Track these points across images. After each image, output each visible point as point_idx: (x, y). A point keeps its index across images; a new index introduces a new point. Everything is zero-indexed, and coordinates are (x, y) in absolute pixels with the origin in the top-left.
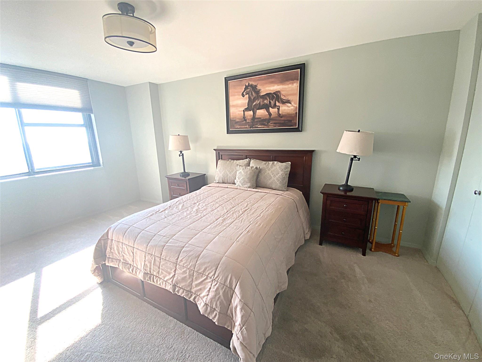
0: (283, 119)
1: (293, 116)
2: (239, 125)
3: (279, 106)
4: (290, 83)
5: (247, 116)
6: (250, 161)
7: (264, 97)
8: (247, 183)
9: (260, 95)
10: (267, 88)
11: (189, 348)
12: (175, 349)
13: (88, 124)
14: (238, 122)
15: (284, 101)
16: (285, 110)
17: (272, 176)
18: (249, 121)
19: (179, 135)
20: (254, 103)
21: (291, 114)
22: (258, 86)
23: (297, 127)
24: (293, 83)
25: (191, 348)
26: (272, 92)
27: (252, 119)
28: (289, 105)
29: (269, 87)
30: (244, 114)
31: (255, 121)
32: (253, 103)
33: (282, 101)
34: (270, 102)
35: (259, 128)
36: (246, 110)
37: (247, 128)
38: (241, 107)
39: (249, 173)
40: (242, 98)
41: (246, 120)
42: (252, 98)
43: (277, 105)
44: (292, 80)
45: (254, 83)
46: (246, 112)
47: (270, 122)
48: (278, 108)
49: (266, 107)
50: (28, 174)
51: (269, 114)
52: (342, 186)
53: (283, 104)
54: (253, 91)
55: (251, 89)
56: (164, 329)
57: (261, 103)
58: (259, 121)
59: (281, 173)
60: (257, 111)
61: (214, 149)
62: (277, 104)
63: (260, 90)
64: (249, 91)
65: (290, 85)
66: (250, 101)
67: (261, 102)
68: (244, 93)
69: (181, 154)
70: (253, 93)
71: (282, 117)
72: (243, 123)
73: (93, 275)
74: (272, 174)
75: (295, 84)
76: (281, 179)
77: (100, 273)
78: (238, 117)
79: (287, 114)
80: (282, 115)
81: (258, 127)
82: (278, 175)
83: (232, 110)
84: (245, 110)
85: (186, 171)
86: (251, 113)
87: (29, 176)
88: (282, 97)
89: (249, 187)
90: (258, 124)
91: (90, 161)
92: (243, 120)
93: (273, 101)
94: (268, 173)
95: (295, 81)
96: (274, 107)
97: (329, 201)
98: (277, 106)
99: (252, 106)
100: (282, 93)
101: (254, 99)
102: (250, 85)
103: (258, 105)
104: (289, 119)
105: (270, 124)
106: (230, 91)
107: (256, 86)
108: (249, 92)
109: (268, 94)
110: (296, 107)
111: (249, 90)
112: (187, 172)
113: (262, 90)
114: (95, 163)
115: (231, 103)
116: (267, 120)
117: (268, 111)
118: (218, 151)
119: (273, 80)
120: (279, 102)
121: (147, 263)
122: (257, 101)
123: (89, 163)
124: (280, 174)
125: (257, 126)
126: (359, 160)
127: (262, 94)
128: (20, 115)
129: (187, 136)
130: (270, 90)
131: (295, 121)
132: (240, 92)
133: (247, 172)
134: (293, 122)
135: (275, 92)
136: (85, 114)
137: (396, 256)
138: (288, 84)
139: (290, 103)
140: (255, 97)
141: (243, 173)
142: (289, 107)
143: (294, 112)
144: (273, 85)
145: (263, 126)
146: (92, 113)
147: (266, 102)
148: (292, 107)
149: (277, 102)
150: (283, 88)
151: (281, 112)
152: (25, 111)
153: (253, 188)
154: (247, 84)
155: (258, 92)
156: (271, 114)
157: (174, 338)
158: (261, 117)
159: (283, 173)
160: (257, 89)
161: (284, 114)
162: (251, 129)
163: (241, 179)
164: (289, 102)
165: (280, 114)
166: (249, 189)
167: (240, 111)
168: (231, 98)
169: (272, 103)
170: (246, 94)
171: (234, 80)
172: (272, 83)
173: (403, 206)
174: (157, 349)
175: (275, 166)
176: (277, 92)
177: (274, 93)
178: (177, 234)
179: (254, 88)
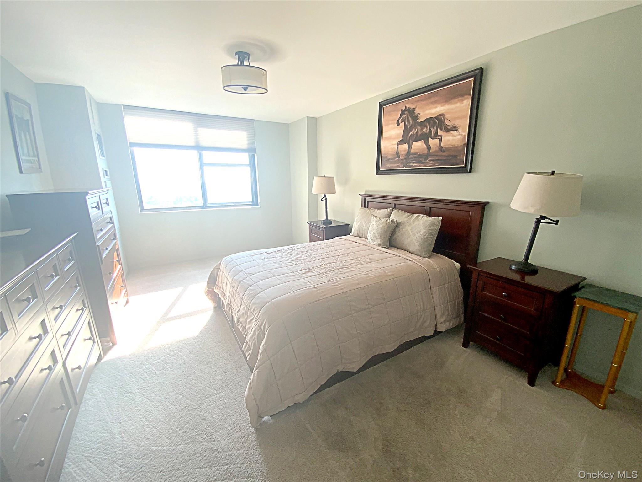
0: (445, 154)
1: (460, 149)
2: (391, 163)
3: (441, 136)
4: (459, 101)
5: (401, 151)
6: (392, 211)
7: (422, 124)
8: (377, 239)
9: (418, 121)
10: (427, 112)
11: (236, 380)
12: (227, 375)
13: (252, 164)
14: (390, 159)
15: (449, 128)
16: (449, 140)
17: (411, 234)
18: (403, 158)
19: (324, 176)
20: (411, 133)
21: (457, 147)
22: (416, 109)
23: (464, 166)
24: (463, 100)
25: (238, 381)
26: (434, 116)
27: (406, 155)
28: (455, 133)
29: (430, 109)
30: (397, 148)
31: (410, 158)
32: (409, 133)
33: (446, 127)
34: (430, 131)
35: (415, 166)
36: (401, 142)
37: (399, 167)
38: (394, 139)
39: (381, 226)
40: (398, 128)
41: (399, 157)
42: (409, 127)
43: (438, 134)
44: (462, 95)
45: (412, 106)
46: (400, 145)
47: (428, 158)
48: (439, 139)
49: (425, 138)
50: (202, 207)
51: (428, 148)
52: (518, 263)
53: (446, 132)
54: (411, 117)
55: (408, 114)
56: (230, 358)
57: (420, 133)
58: (415, 157)
59: (423, 231)
60: (413, 143)
61: (360, 194)
62: (440, 132)
63: (418, 114)
64: (406, 117)
65: (458, 104)
66: (406, 130)
67: (419, 131)
68: (400, 121)
69: (324, 198)
70: (410, 119)
71: (444, 151)
72: (395, 160)
73: (206, 297)
74: (412, 232)
75: (465, 102)
76: (421, 239)
77: (213, 298)
78: (390, 153)
79: (452, 146)
80: (444, 147)
81: (412, 166)
82: (419, 234)
83: (384, 144)
84: (398, 143)
85: (329, 218)
86: (406, 146)
87: (202, 208)
88: (447, 122)
89: (379, 245)
90: (413, 162)
91: (250, 200)
92: (396, 156)
93: (434, 128)
94: (407, 230)
95: (466, 97)
96: (435, 138)
97: (481, 282)
98: (439, 136)
99: (408, 138)
100: (447, 116)
101: (410, 127)
102: (407, 109)
103: (415, 136)
104: (453, 154)
105: (427, 161)
106: (385, 119)
107: (414, 110)
108: (406, 119)
109: (428, 120)
110: (465, 136)
111: (405, 115)
112: (329, 220)
113: (421, 114)
114: (255, 203)
115: (384, 135)
116: (425, 155)
117: (427, 143)
118: (364, 197)
119: (436, 99)
120: (441, 129)
121: (230, 294)
122: (414, 130)
123: (249, 202)
124: (421, 233)
125: (412, 164)
126: (556, 224)
127: (420, 120)
128: (200, 156)
129: (333, 177)
130: (433, 114)
131: (461, 158)
132: (395, 120)
133: (379, 225)
134: (459, 158)
135: (437, 115)
136: (250, 154)
137: (600, 407)
138: (455, 103)
139: (457, 130)
140: (412, 125)
141: (375, 226)
142: (455, 136)
143: (462, 144)
144: (435, 106)
145: (418, 164)
146: (255, 153)
147: (425, 131)
148: (460, 137)
149: (439, 129)
150: (448, 109)
151: (444, 145)
152: (204, 153)
153: (384, 248)
154: (404, 109)
155: (415, 118)
156: (430, 147)
157: (231, 367)
158: (417, 151)
159: (425, 232)
160: (415, 113)
161: (447, 146)
162: (404, 168)
163: (371, 233)
164: (455, 129)
165: (442, 147)
166: (378, 248)
167: (393, 145)
168: (384, 129)
169: (433, 131)
170: (402, 122)
171: (390, 103)
172: (435, 102)
173: (624, 319)
174: (215, 369)
175: (418, 220)
176: (440, 115)
177: (435, 118)
178: (257, 274)
179: (411, 112)
